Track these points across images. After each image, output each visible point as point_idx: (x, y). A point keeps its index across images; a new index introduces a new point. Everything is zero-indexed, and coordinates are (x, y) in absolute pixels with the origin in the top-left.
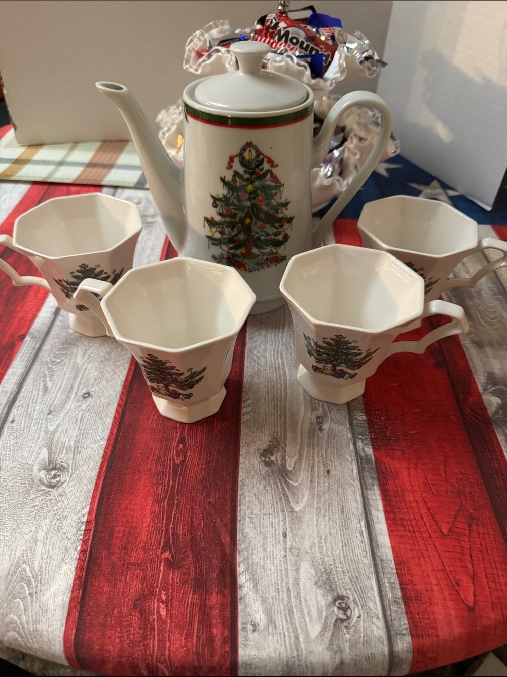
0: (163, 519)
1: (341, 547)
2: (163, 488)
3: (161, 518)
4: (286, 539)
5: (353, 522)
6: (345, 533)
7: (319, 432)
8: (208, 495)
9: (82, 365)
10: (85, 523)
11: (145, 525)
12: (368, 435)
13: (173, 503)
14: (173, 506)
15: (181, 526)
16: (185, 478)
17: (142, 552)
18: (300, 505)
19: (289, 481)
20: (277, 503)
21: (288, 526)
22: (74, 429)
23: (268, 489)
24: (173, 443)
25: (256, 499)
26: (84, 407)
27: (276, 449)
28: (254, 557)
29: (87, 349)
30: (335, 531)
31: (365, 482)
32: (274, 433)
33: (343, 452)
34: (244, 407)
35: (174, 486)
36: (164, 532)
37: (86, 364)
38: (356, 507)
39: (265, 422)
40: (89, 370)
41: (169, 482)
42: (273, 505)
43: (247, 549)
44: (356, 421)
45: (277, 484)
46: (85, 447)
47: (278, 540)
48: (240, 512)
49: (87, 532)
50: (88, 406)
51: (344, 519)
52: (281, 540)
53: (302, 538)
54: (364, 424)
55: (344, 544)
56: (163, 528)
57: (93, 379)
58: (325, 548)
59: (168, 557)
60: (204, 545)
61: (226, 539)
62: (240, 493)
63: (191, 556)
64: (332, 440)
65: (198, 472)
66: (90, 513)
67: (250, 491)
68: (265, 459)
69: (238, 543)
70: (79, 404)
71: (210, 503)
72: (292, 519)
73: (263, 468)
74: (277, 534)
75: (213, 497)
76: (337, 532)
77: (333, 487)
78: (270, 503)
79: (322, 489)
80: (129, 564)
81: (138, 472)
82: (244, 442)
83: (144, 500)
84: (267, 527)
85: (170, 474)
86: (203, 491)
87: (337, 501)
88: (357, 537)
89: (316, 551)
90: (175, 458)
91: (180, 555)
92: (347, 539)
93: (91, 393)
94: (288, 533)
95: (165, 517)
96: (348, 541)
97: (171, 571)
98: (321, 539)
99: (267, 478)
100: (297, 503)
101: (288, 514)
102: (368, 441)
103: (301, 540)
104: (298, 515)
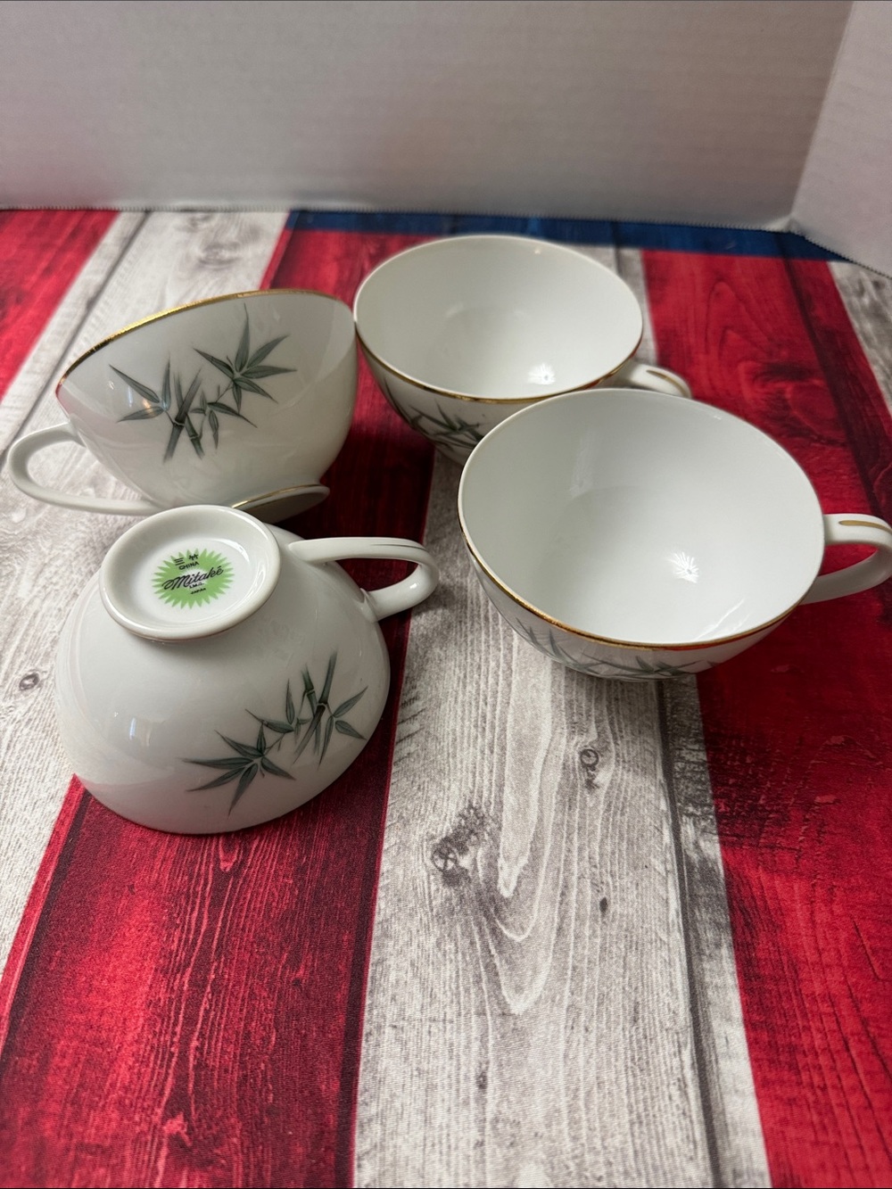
0: (175, 1025)
1: (628, 1126)
2: (184, 936)
3: (172, 1021)
4: (485, 1093)
5: (660, 1051)
6: (639, 1083)
7: (586, 791)
8: (294, 963)
9: (31, 603)
11: (129, 1037)
12: (710, 806)
13: (205, 980)
14: (204, 987)
15: (220, 1044)
16: (242, 910)
17: (116, 1115)
18: (526, 998)
19: (503, 928)
20: (467, 990)
21: (491, 1056)
23: (447, 948)
25: (415, 975)
26: (20, 712)
27: (473, 838)
29: (45, 565)
30: (613, 1076)
31: (698, 938)
32: (472, 792)
33: (645, 849)
34: (403, 722)
35: (211, 930)
36: (174, 1060)
37: (38, 601)
38: (672, 1007)
39: (451, 760)
40: (43, 616)
41: (199, 919)
42: (458, 994)
43: (381, 1116)
44: (680, 764)
45: (470, 935)
47: (462, 1096)
48: (371, 1010)
50: (29, 710)
51: (638, 1041)
52: (472, 1096)
53: (527, 1091)
54: (703, 772)
55: (634, 1116)
56: (173, 1049)
57: (51, 638)
58: (584, 1124)
59: (178, 1133)
60: (274, 1100)
61: (329, 1086)
62: (374, 957)
63: (238, 1132)
64: (618, 817)
65: (273, 894)
67: (400, 952)
68: (446, 865)
69: (360, 1099)
70: (11, 702)
71: (297, 982)
72: (503, 1036)
73: (437, 890)
74: (462, 1077)
75: (306, 966)
76: (617, 1079)
77: (614, 949)
78: (451, 989)
79: (586, 952)
80: (80, 1146)
81: (126, 890)
82: (396, 815)
83: (131, 968)
84: (437, 1058)
85: (203, 898)
86: (282, 949)
87: (624, 988)
88: (670, 1098)
89: (560, 1131)
90: (220, 854)
91: (210, 1128)
92: (645, 1100)
93: (41, 677)
94: (489, 1075)
95: (181, 1016)
96: (645, 1109)
97: (185, 1173)
98: (576, 1097)
99: (446, 919)
100: (519, 989)
101: (494, 1023)
102: (710, 823)
103: (524, 1099)
104: (520, 1024)
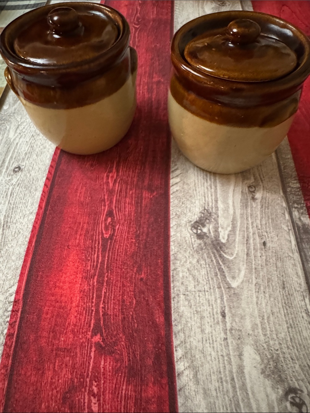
0: (92, 299)
1: (286, 330)
2: (92, 264)
3: (91, 297)
4: (225, 319)
5: (296, 299)
6: (289, 312)
7: (252, 201)
8: (139, 270)
9: (15, 140)
10: (12, 303)
11: (74, 304)
12: (303, 204)
13: (103, 280)
14: (103, 283)
15: (112, 305)
16: (115, 253)
17: (71, 336)
18: (237, 281)
19: (224, 254)
20: (212, 279)
21: (226, 304)
22: (4, 204)
23: (202, 263)
24: (102, 217)
25: (190, 274)
26: (14, 181)
27: (208, 221)
28: (192, 339)
29: (19, 125)
30: (278, 310)
31: (305, 255)
32: (205, 204)
33: (279, 222)
34: (173, 178)
35: (103, 261)
36: (94, 312)
37: (17, 139)
38: (298, 282)
39: (195, 192)
40: (20, 144)
41: (98, 257)
42: (209, 280)
43: (183, 330)
44: (289, 189)
45: (211, 258)
46: (15, 221)
47: (216, 320)
48: (173, 289)
49: (14, 313)
50: (18, 180)
51: (286, 296)
52: (220, 320)
53: (242, 318)
54: (299, 191)
55: (289, 325)
56: (93, 308)
57: (24, 153)
58: (268, 329)
59: (98, 342)
60: (137, 326)
61: (160, 319)
62: (172, 267)
63: (124, 340)
64: (267, 210)
65: (127, 246)
66: (17, 292)
67: (183, 265)
68: (197, 231)
69: (173, 324)
70: (10, 178)
71: (142, 279)
72: (230, 296)
73: (195, 241)
74: (215, 313)
75: (144, 273)
76: (279, 311)
77: (271, 261)
78: (205, 278)
79: (260, 262)
80: (57, 349)
81: (66, 247)
82: (174, 214)
83: (73, 277)
84: (203, 306)
85: (98, 249)
86: (134, 267)
87: (277, 276)
88: (303, 317)
89: (258, 332)
90: (104, 232)
91: (112, 339)
92: (292, 318)
93: (21, 168)
94: (226, 312)
95: (95, 295)
96: (293, 322)
97: (103, 357)
98: (263, 319)
99: (200, 252)
100: (234, 278)
101: (225, 291)
102: (304, 210)
103: (242, 321)
104: (236, 292)
